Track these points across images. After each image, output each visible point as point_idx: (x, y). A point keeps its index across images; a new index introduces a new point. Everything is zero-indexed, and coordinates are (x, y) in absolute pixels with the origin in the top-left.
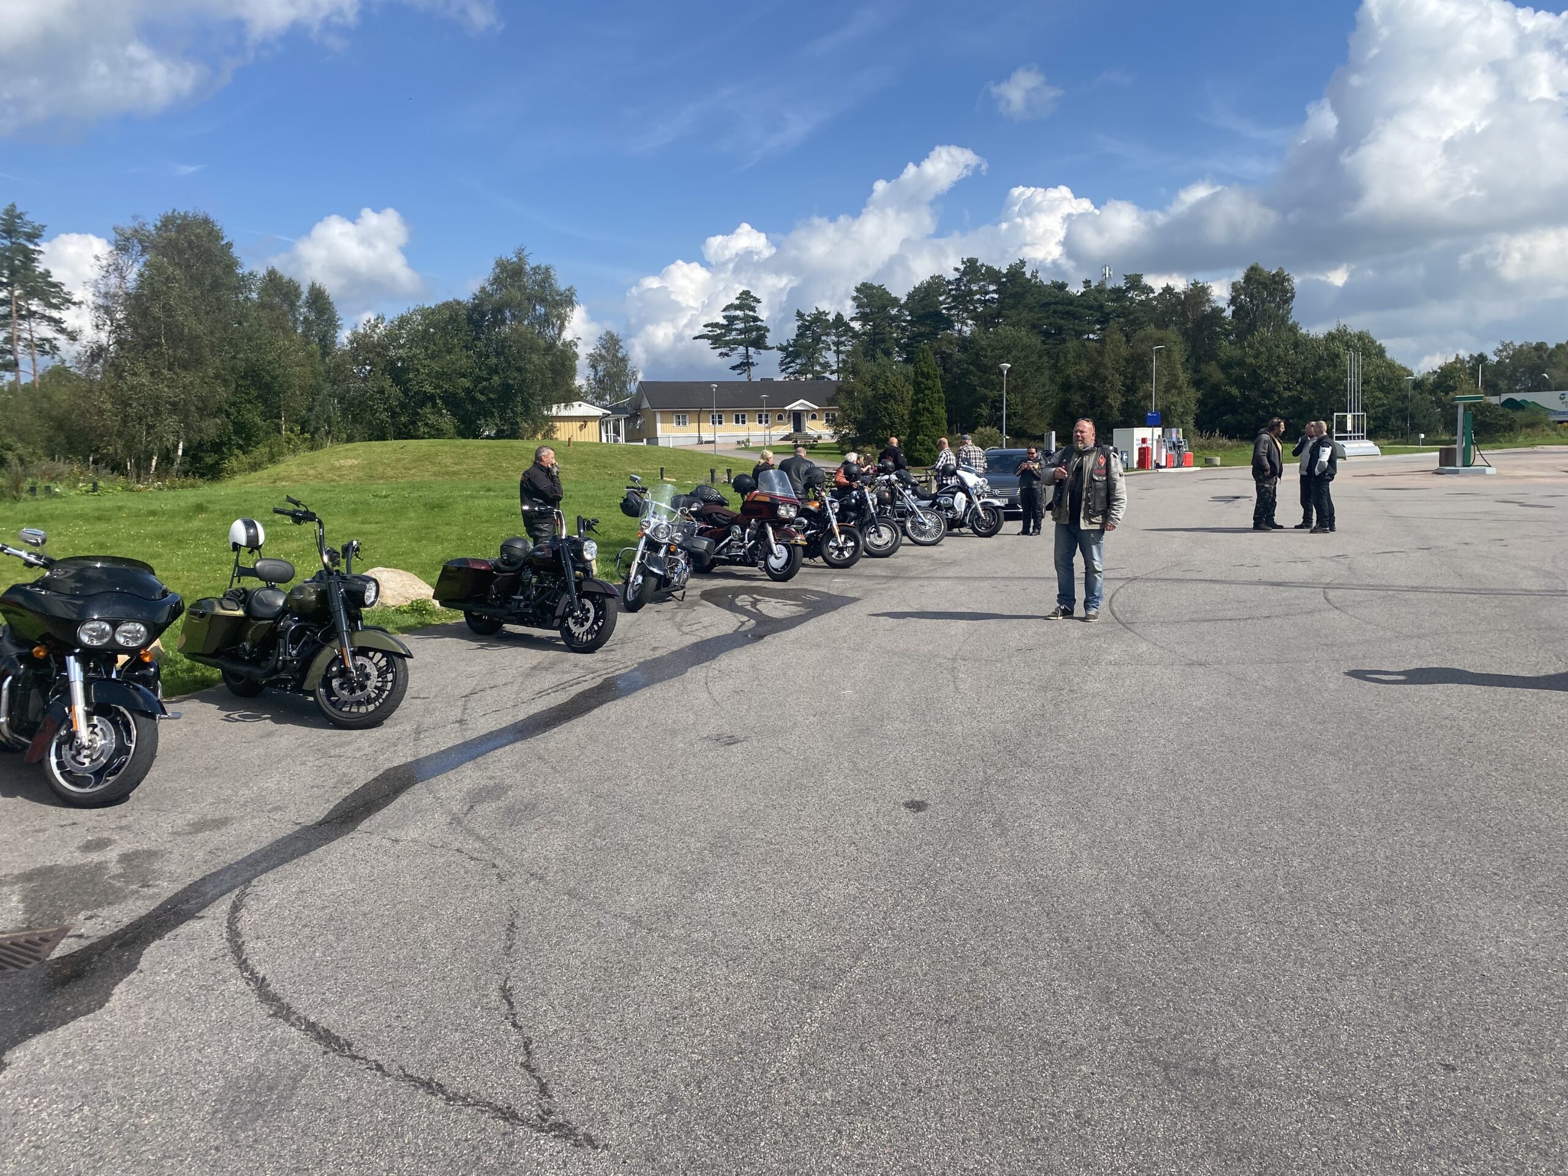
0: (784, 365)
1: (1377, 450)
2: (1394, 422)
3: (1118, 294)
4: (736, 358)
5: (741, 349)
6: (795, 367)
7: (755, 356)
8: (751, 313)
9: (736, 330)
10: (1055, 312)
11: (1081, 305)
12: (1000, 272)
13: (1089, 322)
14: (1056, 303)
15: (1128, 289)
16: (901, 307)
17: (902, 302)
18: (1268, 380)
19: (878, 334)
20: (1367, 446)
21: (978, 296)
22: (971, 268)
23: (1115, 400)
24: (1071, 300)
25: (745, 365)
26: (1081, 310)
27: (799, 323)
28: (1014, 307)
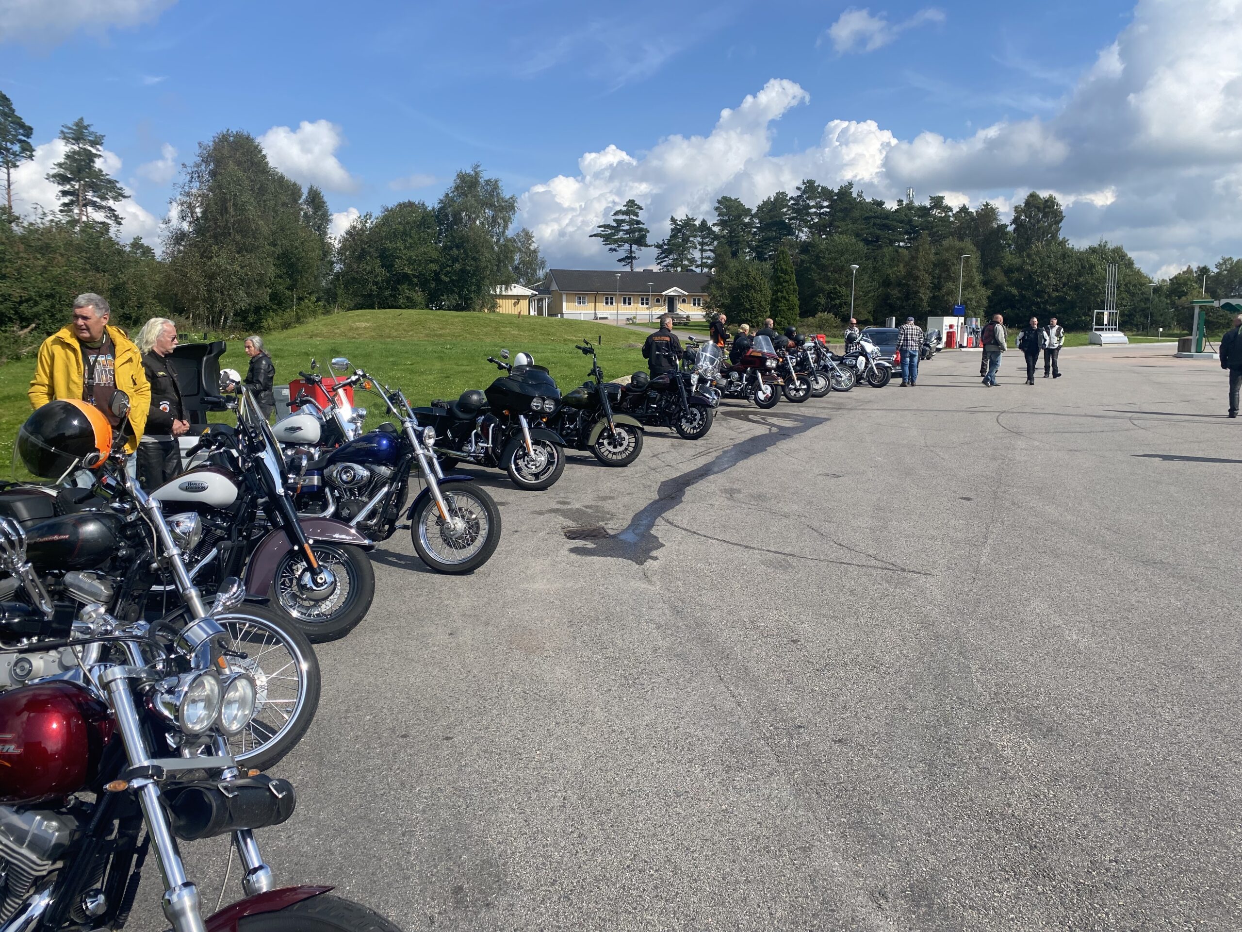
0: (659, 260)
1: (1126, 339)
2: (1138, 318)
3: (924, 211)
4: (622, 253)
5: (627, 246)
6: (668, 261)
7: (637, 251)
8: (635, 218)
9: (623, 230)
10: (874, 224)
11: (895, 220)
12: (832, 191)
13: (900, 233)
14: (875, 217)
15: (932, 208)
16: (753, 216)
17: (753, 212)
18: (1041, 283)
19: (734, 237)
20: (1119, 336)
21: (813, 210)
22: (810, 188)
23: (925, 295)
24: (888, 215)
25: (629, 259)
26: (895, 223)
27: (673, 227)
28: (844, 219)
